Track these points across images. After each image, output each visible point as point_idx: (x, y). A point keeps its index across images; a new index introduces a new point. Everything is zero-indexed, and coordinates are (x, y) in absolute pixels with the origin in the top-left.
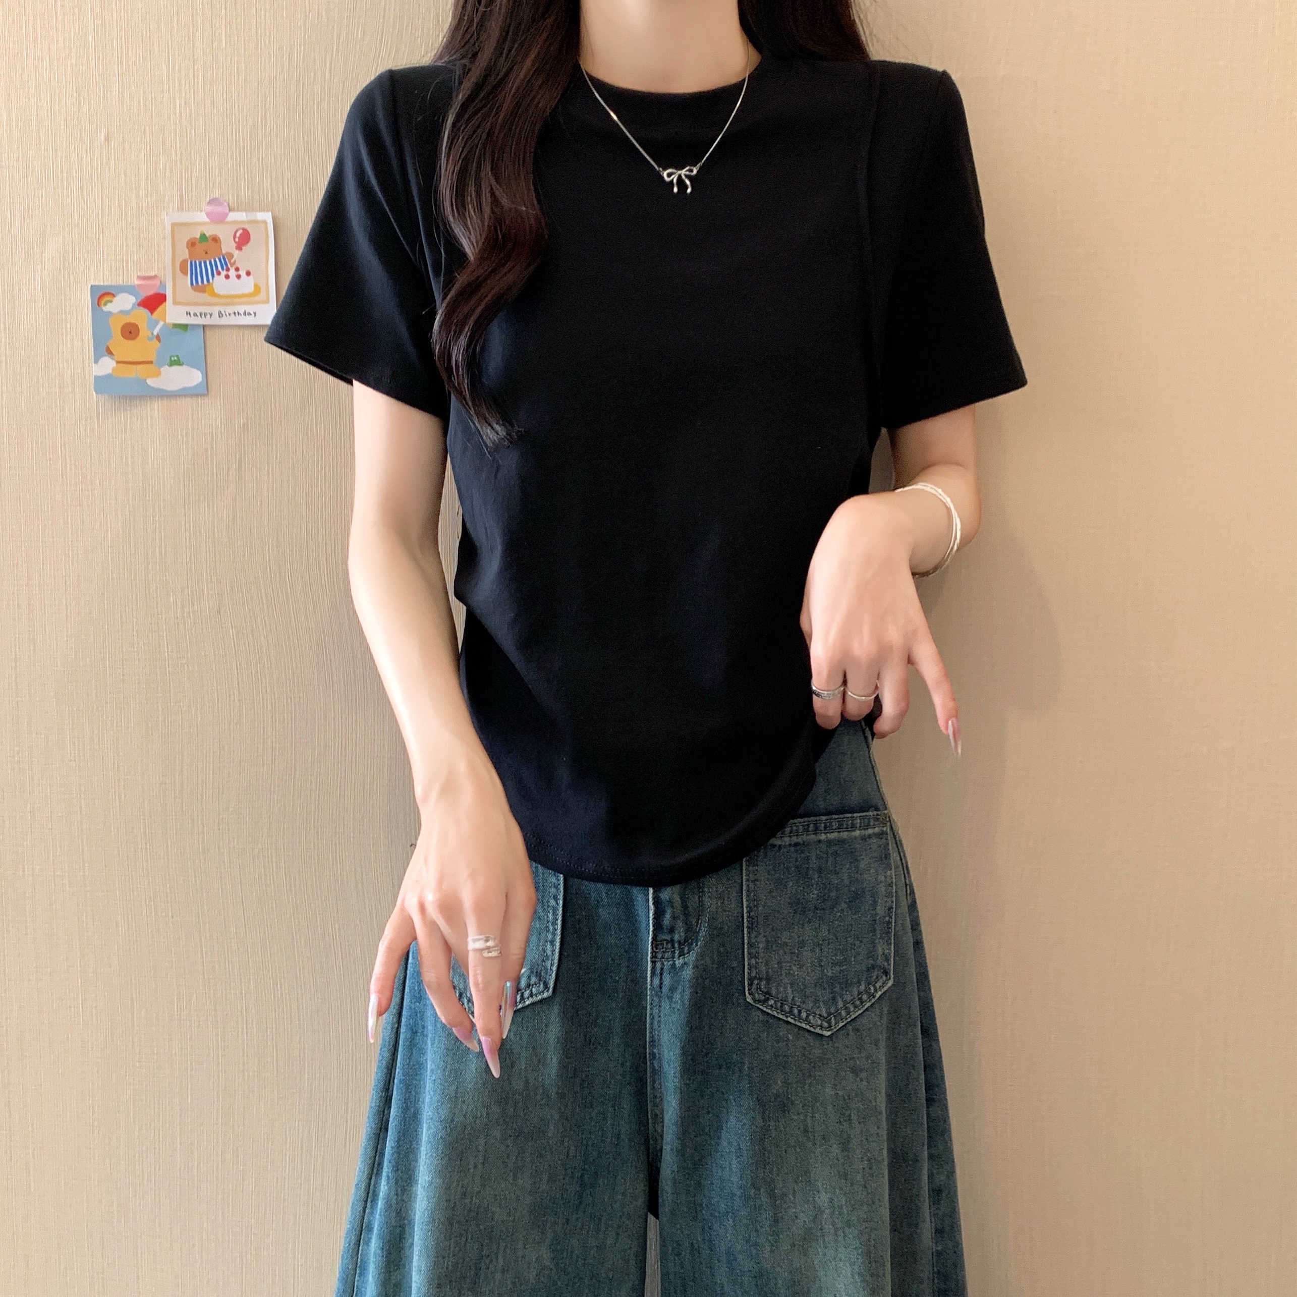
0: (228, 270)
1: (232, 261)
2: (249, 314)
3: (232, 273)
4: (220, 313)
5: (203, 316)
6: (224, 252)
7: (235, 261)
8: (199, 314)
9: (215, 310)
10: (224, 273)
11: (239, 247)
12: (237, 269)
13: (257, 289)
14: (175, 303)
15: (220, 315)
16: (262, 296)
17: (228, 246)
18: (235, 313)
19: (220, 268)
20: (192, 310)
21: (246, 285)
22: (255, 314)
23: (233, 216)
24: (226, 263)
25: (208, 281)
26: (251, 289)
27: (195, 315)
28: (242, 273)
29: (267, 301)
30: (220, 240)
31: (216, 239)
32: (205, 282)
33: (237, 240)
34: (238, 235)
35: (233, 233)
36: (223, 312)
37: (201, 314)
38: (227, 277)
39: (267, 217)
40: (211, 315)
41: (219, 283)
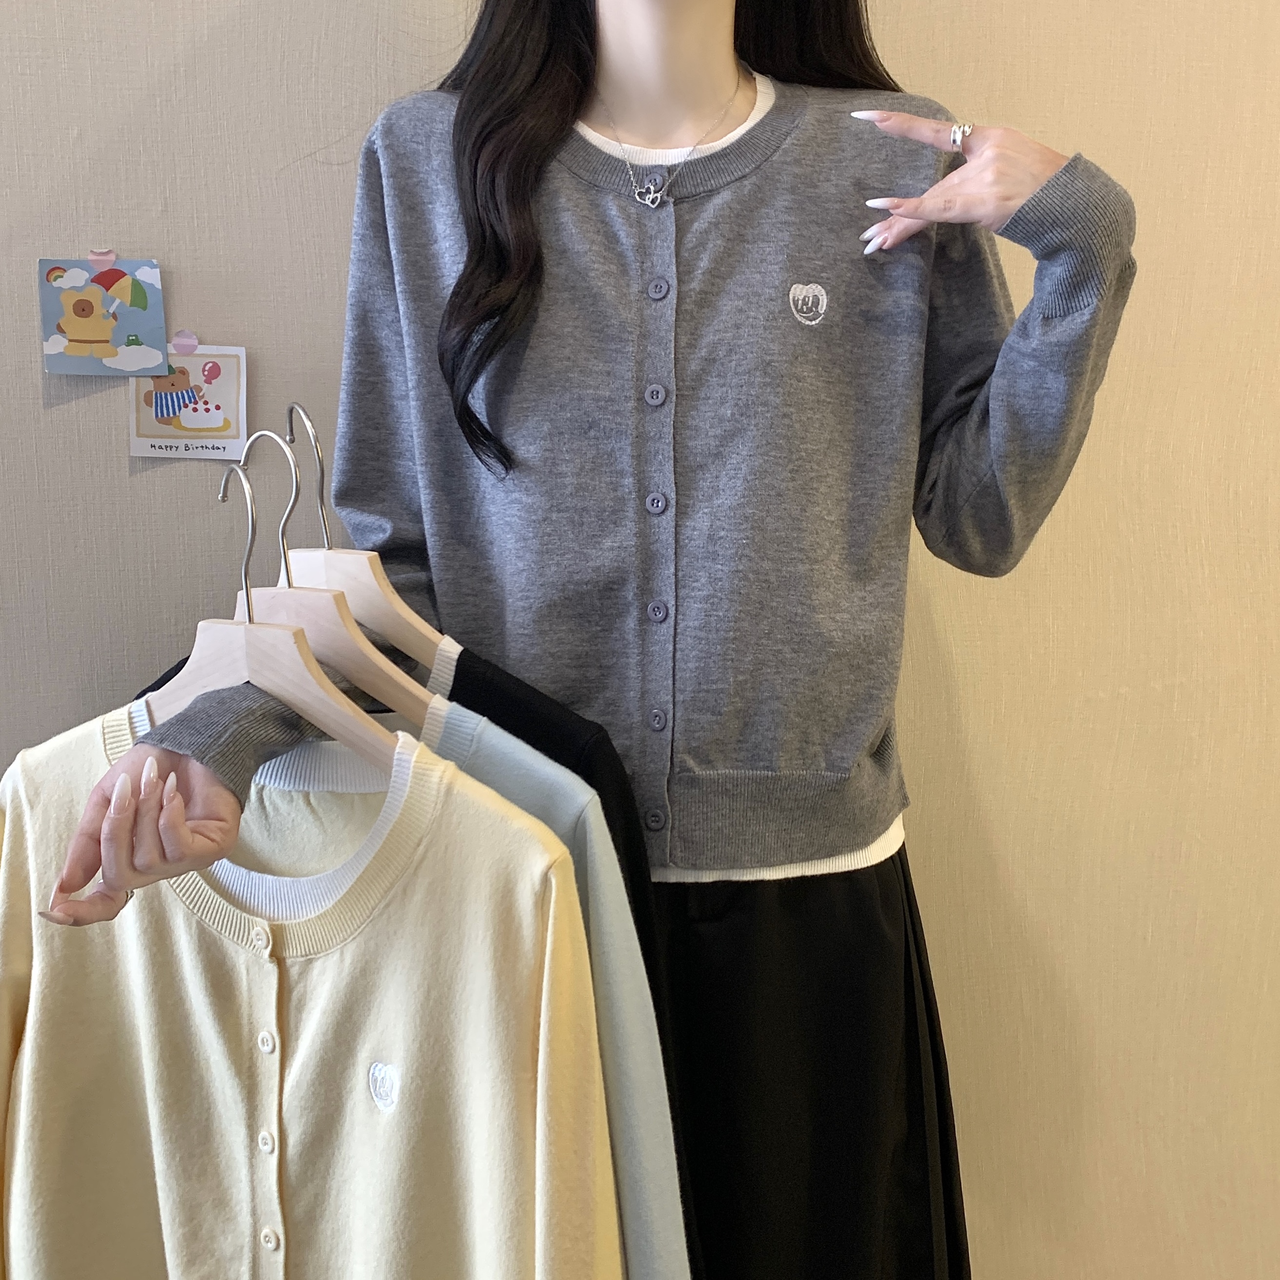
0: (196, 403)
1: (201, 394)
2: (219, 448)
3: (201, 406)
4: (187, 446)
5: (169, 449)
6: (192, 384)
7: (204, 395)
8: (164, 447)
9: (181, 443)
10: (191, 406)
11: (208, 381)
12: (206, 403)
13: (227, 423)
14: (139, 435)
15: (187, 448)
16: (232, 431)
17: (196, 378)
18: (202, 447)
19: (187, 402)
20: (157, 442)
21: (216, 419)
22: (224, 448)
23: (201, 349)
24: (194, 396)
25: (174, 413)
26: (221, 424)
27: (160, 447)
28: (211, 406)
29: (237, 436)
30: (188, 374)
31: (183, 372)
32: (171, 415)
33: (206, 373)
34: (207, 368)
35: (202, 367)
36: (189, 446)
37: (166, 447)
38: (195, 410)
39: (241, 352)
40: (177, 448)
41: (186, 416)
